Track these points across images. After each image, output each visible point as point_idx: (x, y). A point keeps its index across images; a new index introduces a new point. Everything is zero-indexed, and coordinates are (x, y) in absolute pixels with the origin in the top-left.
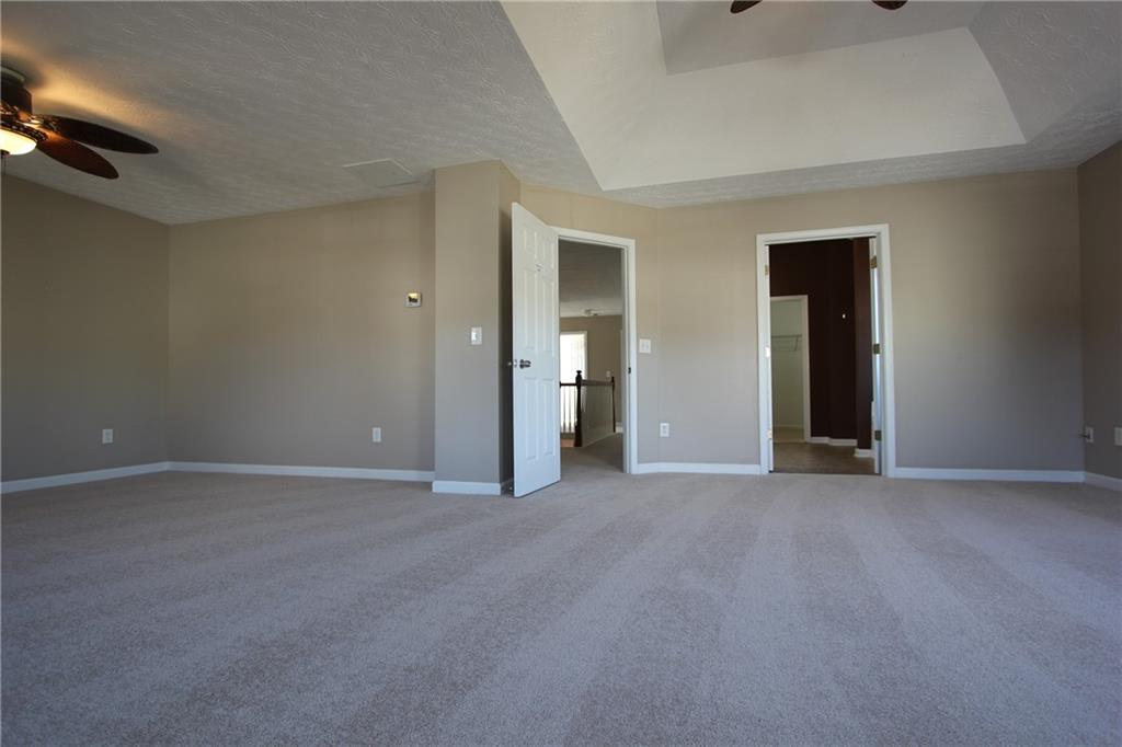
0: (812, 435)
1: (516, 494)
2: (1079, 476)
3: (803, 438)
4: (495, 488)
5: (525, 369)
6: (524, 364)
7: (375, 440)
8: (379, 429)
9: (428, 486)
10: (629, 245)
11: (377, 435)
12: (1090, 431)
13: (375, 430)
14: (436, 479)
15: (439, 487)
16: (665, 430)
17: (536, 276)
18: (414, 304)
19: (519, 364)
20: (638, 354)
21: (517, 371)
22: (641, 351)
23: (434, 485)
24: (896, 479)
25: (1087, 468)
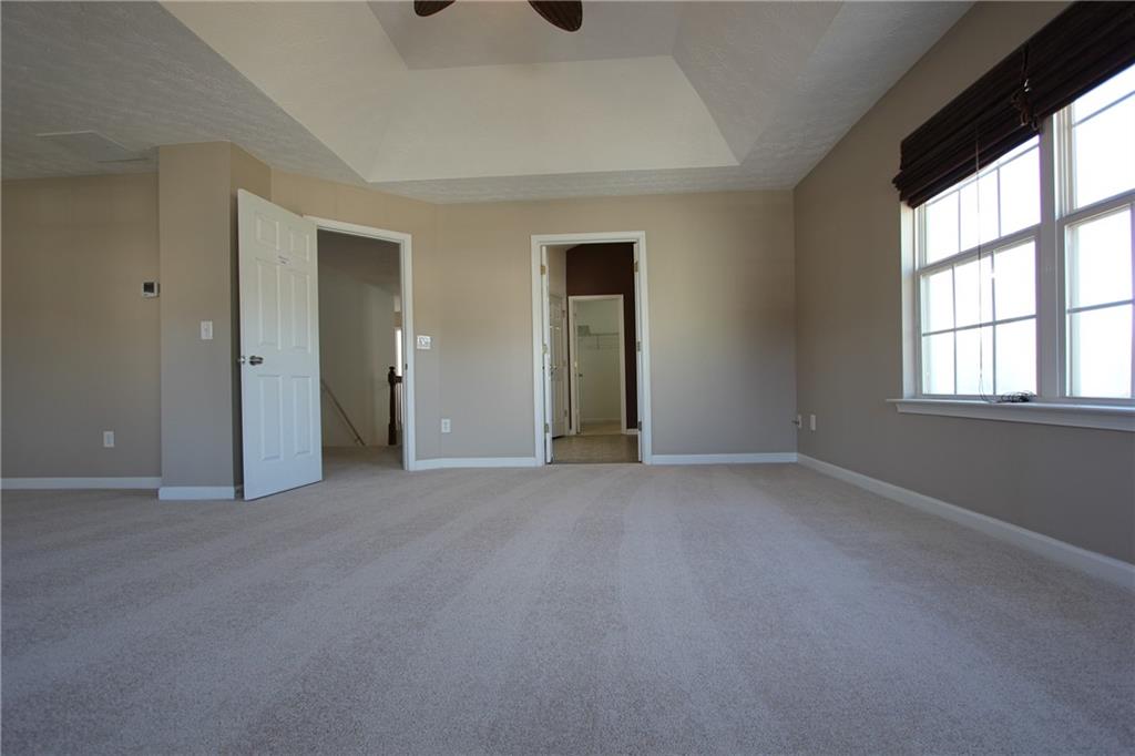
0: (628, 427)
1: (246, 498)
2: (793, 457)
3: (620, 429)
4: (229, 492)
5: (257, 366)
6: (255, 361)
7: (106, 445)
8: (111, 433)
9: (154, 493)
10: (405, 241)
11: (109, 439)
12: (800, 417)
13: (106, 434)
14: (164, 485)
15: (166, 493)
16: (446, 426)
17: (278, 267)
18: (150, 294)
19: (248, 360)
20: (416, 350)
21: (246, 368)
22: (418, 347)
23: (160, 492)
24: (652, 465)
25: (801, 449)
